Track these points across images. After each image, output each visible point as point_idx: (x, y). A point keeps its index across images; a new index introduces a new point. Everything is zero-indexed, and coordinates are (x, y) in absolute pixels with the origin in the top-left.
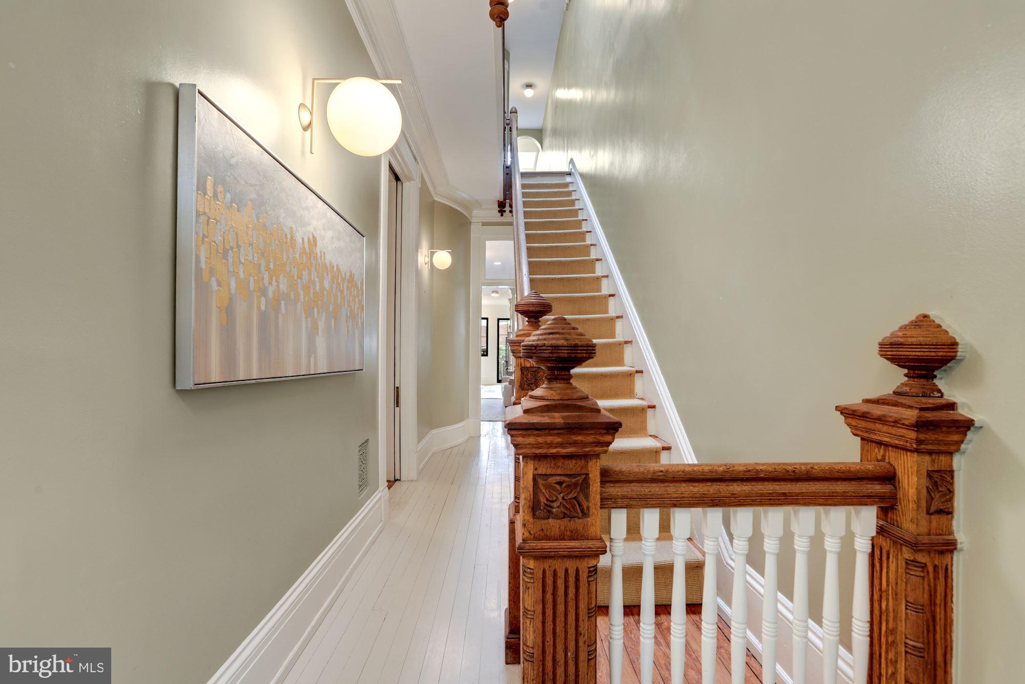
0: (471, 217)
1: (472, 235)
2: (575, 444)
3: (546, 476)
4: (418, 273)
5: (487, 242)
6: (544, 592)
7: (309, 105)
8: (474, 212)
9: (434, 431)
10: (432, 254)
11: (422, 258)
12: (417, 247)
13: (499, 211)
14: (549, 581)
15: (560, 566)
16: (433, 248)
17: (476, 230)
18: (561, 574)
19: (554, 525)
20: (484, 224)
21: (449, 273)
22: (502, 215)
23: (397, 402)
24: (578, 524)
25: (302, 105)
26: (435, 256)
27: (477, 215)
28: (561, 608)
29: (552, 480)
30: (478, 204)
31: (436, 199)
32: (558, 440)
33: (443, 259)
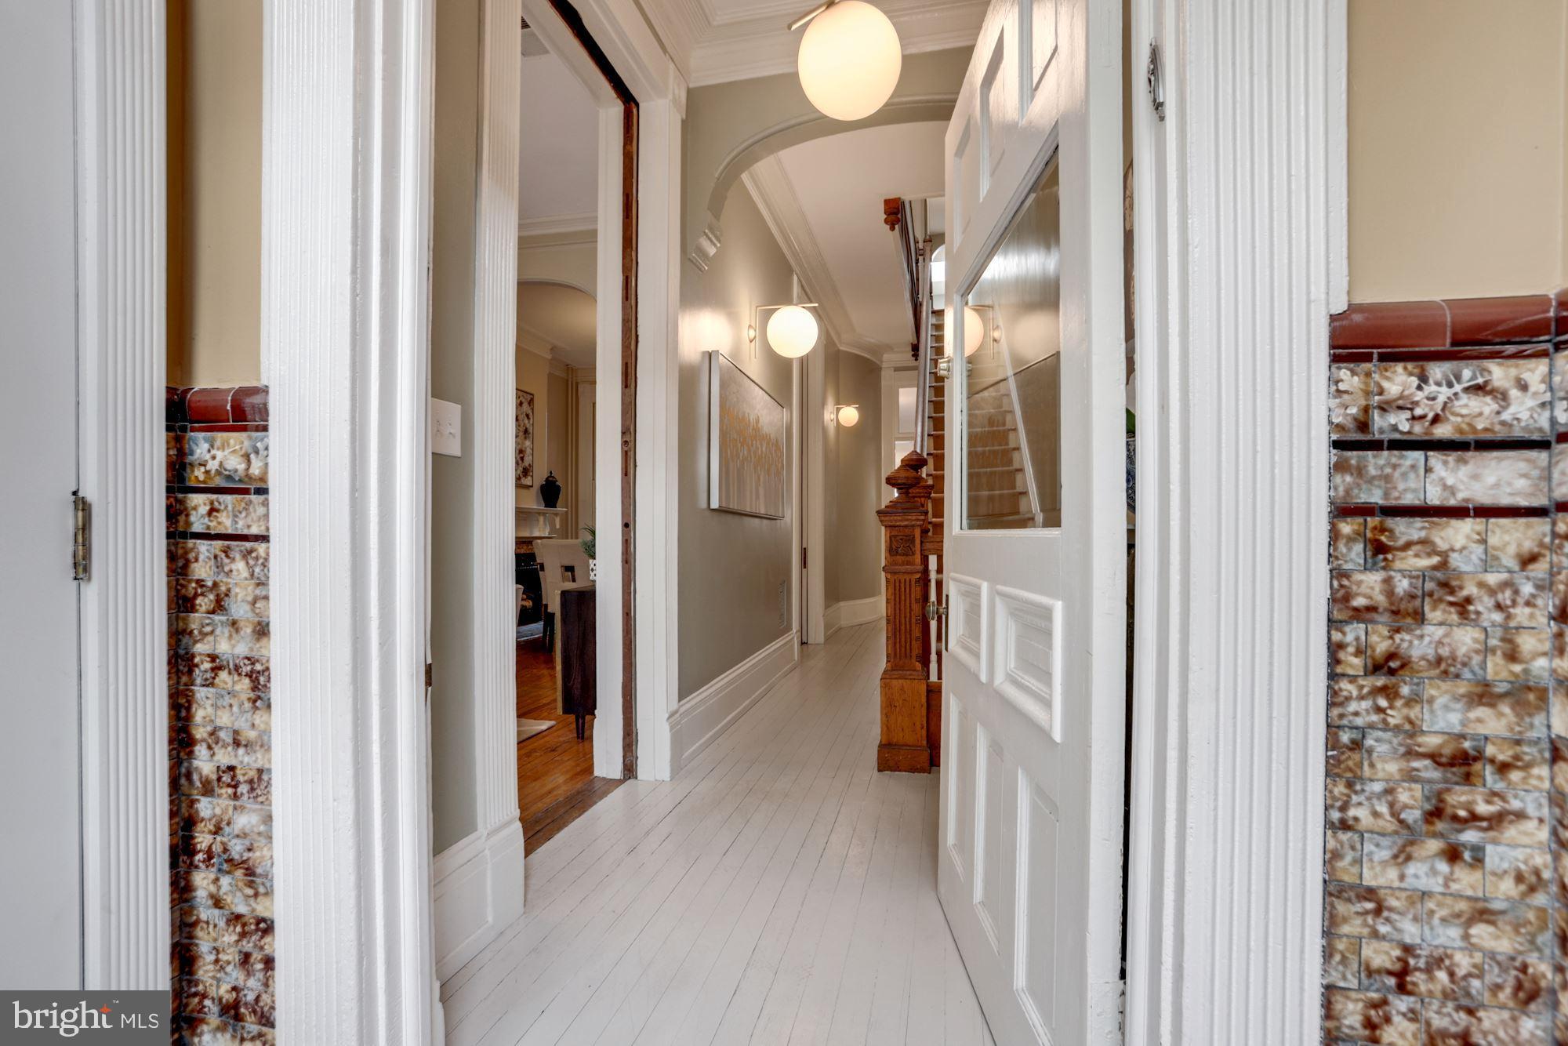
0: (882, 362)
1: (883, 383)
2: (907, 520)
3: (895, 536)
4: (824, 430)
5: (901, 390)
6: (895, 590)
7: (753, 325)
8: (885, 356)
9: (842, 604)
10: (838, 410)
11: (829, 415)
12: (823, 404)
13: (913, 355)
14: (897, 584)
15: (902, 577)
16: (839, 402)
17: (887, 377)
18: (903, 581)
19: (899, 559)
20: (897, 369)
21: (857, 431)
22: (916, 360)
23: (805, 563)
24: (910, 558)
25: (750, 326)
26: (841, 411)
27: (889, 360)
28: (903, 598)
29: (898, 538)
30: (889, 348)
31: (841, 348)
32: (899, 518)
33: (850, 415)
